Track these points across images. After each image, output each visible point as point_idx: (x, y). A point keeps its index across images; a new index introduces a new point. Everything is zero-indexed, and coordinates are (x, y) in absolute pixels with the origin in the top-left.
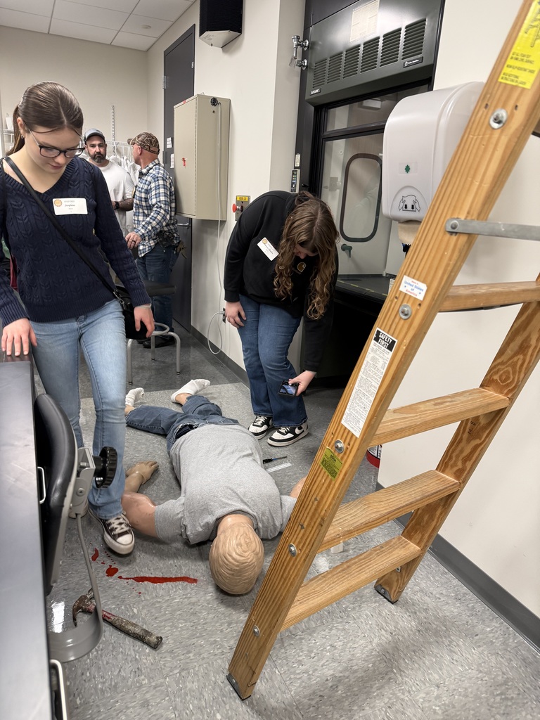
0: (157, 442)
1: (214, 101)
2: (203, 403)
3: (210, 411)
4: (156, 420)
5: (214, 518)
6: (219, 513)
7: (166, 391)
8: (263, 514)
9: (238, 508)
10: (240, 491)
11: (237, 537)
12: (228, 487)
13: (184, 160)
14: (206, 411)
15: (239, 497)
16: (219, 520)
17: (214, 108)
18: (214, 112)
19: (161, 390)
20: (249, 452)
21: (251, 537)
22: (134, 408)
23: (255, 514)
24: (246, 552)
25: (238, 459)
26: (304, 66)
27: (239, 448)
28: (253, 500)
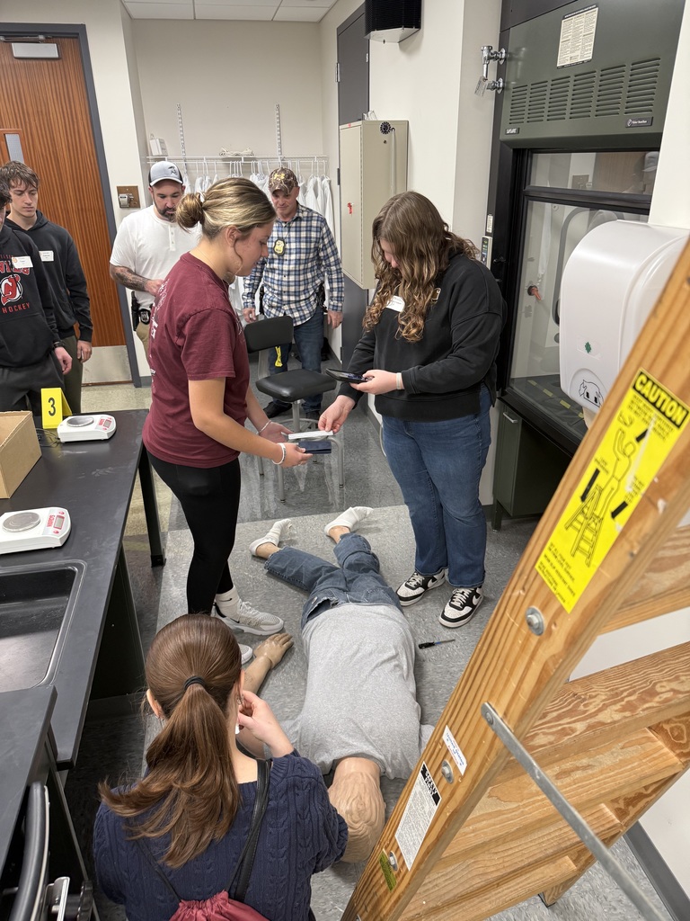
0: (298, 600)
1: (386, 128)
2: (356, 550)
3: (363, 564)
4: (298, 572)
5: (331, 760)
6: (337, 754)
7: (322, 515)
8: (394, 757)
9: (360, 751)
10: (367, 725)
11: (348, 802)
12: (351, 720)
13: (350, 205)
14: (358, 564)
15: (363, 735)
16: (336, 763)
17: (385, 137)
18: (385, 142)
19: (316, 514)
20: (393, 652)
21: (367, 802)
22: (278, 549)
23: (382, 758)
24: (357, 823)
25: (372, 671)
26: (499, 88)
27: (380, 647)
28: (380, 740)
